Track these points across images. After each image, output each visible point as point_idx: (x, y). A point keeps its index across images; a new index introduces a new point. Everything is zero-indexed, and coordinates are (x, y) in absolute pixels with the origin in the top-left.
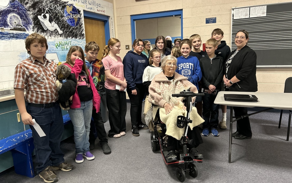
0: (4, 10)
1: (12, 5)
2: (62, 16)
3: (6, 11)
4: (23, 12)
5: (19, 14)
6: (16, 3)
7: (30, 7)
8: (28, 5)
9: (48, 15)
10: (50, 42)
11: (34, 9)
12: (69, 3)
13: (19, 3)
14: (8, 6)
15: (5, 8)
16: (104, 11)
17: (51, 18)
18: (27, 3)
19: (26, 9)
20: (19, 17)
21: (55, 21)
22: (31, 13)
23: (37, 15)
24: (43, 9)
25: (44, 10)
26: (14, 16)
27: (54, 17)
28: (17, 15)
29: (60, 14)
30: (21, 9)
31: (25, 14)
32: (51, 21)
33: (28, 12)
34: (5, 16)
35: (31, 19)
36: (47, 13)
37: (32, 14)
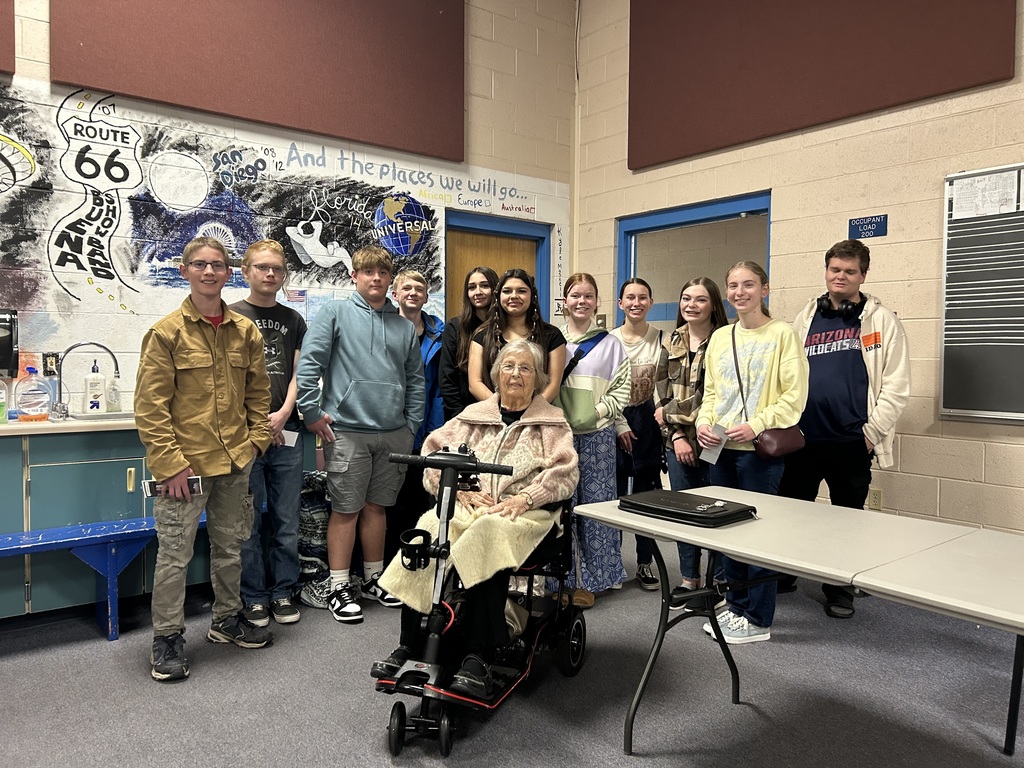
0: (189, 216)
1: (213, 201)
2: (366, 227)
3: (196, 217)
4: (244, 220)
5: (229, 224)
6: (225, 197)
7: (265, 205)
8: (260, 201)
9: (318, 226)
10: (319, 298)
11: (278, 210)
12: (394, 191)
13: (233, 198)
14: (203, 205)
15: (194, 210)
16: (527, 210)
17: (329, 231)
18: (259, 196)
19: (252, 210)
20: (229, 231)
21: (339, 242)
22: (267, 220)
23: (286, 225)
24: (306, 209)
25: (308, 212)
26: (216, 230)
27: (339, 231)
28: (223, 227)
29: (358, 222)
30: (238, 212)
31: (248, 224)
32: (325, 240)
33: (259, 219)
34: (190, 230)
35: (264, 235)
36: (316, 218)
37: (270, 223)
